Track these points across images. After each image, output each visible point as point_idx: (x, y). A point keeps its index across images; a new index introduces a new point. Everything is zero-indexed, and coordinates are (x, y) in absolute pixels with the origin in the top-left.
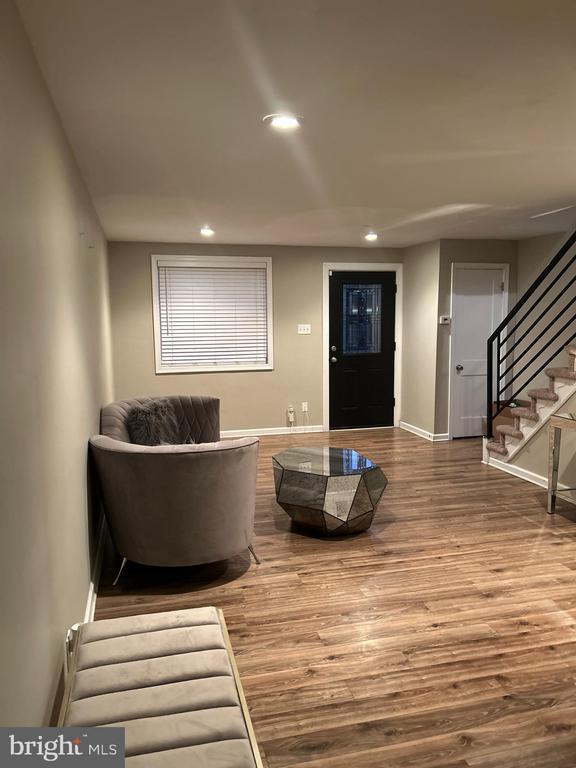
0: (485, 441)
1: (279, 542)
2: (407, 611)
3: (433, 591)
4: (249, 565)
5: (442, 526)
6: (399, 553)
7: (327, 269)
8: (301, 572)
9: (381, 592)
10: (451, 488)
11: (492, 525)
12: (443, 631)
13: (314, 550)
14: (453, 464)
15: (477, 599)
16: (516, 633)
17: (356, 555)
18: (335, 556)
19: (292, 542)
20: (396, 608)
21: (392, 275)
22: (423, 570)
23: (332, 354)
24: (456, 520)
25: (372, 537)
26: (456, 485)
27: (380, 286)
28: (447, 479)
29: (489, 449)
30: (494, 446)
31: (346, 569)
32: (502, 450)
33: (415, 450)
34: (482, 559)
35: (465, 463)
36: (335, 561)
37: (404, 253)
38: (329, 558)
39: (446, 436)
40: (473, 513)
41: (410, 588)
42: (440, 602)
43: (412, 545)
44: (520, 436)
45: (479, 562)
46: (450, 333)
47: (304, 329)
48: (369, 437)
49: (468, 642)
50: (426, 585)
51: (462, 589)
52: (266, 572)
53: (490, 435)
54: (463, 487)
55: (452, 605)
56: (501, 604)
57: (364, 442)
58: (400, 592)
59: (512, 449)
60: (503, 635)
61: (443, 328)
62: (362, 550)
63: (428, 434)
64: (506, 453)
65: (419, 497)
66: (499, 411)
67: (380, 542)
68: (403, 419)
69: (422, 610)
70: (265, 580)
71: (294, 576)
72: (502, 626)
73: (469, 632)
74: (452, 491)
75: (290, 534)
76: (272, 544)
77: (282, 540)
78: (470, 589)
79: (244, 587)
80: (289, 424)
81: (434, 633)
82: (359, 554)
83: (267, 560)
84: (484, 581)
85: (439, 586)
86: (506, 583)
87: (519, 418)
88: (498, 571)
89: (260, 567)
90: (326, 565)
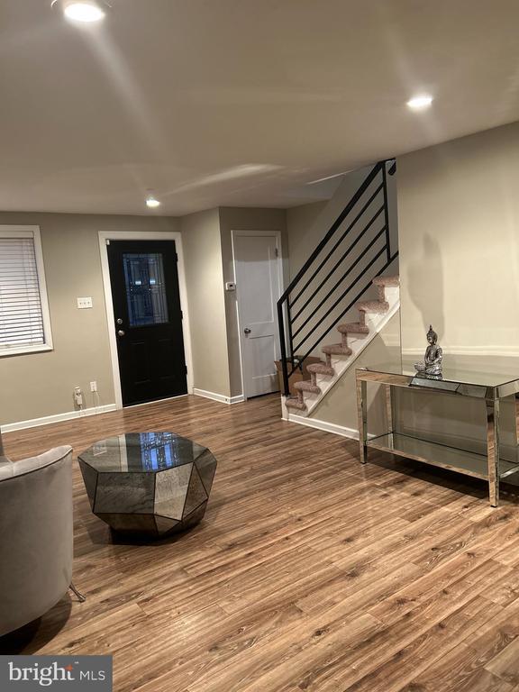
0: (284, 399)
1: (101, 561)
2: (280, 621)
3: (297, 584)
4: (70, 605)
5: (273, 498)
6: (243, 543)
7: (104, 238)
8: (140, 598)
9: (244, 602)
10: (266, 452)
11: (319, 487)
12: (330, 638)
13: (147, 563)
14: (256, 425)
15: (345, 582)
16: (399, 617)
17: (200, 557)
18: (175, 565)
19: (118, 558)
20: (267, 621)
21: (171, 244)
22: (276, 558)
23: (118, 327)
24: (284, 488)
25: (208, 529)
26: (268, 448)
27: (161, 255)
28: (257, 442)
29: (288, 406)
30: (293, 402)
31: (193, 581)
32: (301, 405)
33: (216, 416)
34: (328, 530)
35: (267, 422)
36: (175, 573)
37: (183, 221)
38: (167, 570)
39: (241, 397)
40: (296, 477)
41: (272, 587)
42: (310, 597)
43: (253, 529)
44: (318, 391)
45: (326, 534)
46: (235, 299)
47: (85, 302)
48: (168, 409)
49: (360, 646)
50: (287, 579)
51: (324, 574)
52: (96, 611)
53: (287, 393)
54: (276, 448)
55: (322, 598)
56: (371, 583)
57: (164, 416)
58: (264, 596)
59: (311, 404)
60: (389, 623)
61: (230, 294)
62: (202, 548)
63: (224, 398)
64: (305, 408)
65: (239, 468)
66: (294, 369)
67: (219, 533)
68: (196, 386)
69: (297, 615)
70: (97, 624)
71: (133, 607)
72: (384, 611)
73: (356, 631)
74: (269, 456)
75: (112, 547)
76: (94, 566)
77: (104, 558)
78: (331, 571)
79: (71, 645)
80: (78, 407)
81: (321, 645)
82: (201, 555)
83: (94, 592)
84: (341, 557)
85: (300, 577)
86: (362, 553)
87: (314, 374)
88: (349, 540)
89: (86, 605)
90: (168, 580)
